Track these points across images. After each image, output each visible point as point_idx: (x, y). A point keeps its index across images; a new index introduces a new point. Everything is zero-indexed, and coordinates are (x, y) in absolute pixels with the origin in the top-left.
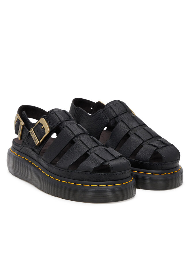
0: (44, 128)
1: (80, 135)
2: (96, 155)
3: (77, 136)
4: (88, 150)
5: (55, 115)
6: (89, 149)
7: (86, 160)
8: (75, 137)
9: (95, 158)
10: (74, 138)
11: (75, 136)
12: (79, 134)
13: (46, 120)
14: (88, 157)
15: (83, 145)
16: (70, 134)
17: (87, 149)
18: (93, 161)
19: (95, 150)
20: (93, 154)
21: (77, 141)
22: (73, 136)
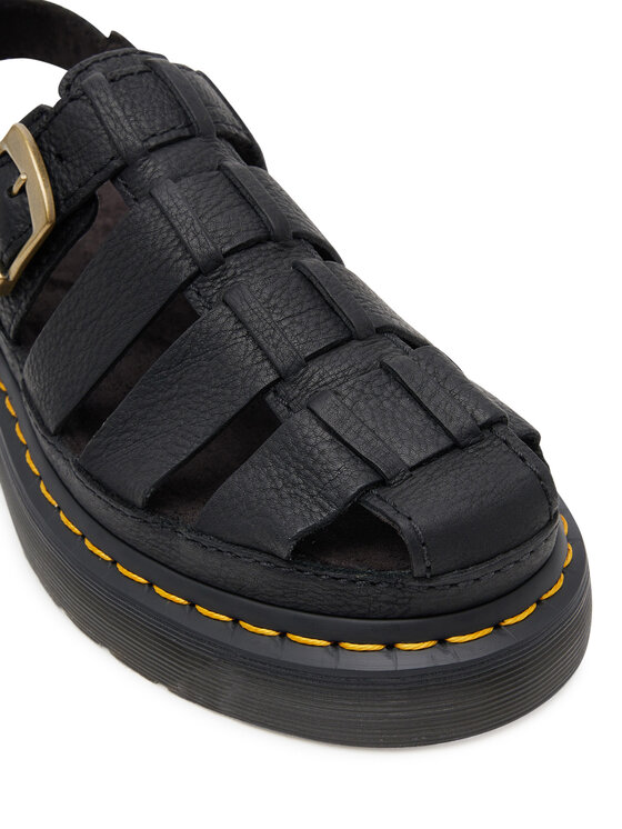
0: (23, 189)
1: (232, 262)
2: (319, 430)
3: (212, 271)
4: (273, 384)
5: (89, 108)
6: (277, 371)
7: (255, 457)
8: (198, 273)
9: (310, 454)
10: (191, 280)
11: (194, 269)
12: (227, 254)
13: (37, 138)
14: (269, 441)
15: (242, 346)
16: (165, 256)
17: (263, 373)
18: (298, 472)
19: (316, 378)
20: (298, 416)
21: (210, 305)
22: (187, 269)
